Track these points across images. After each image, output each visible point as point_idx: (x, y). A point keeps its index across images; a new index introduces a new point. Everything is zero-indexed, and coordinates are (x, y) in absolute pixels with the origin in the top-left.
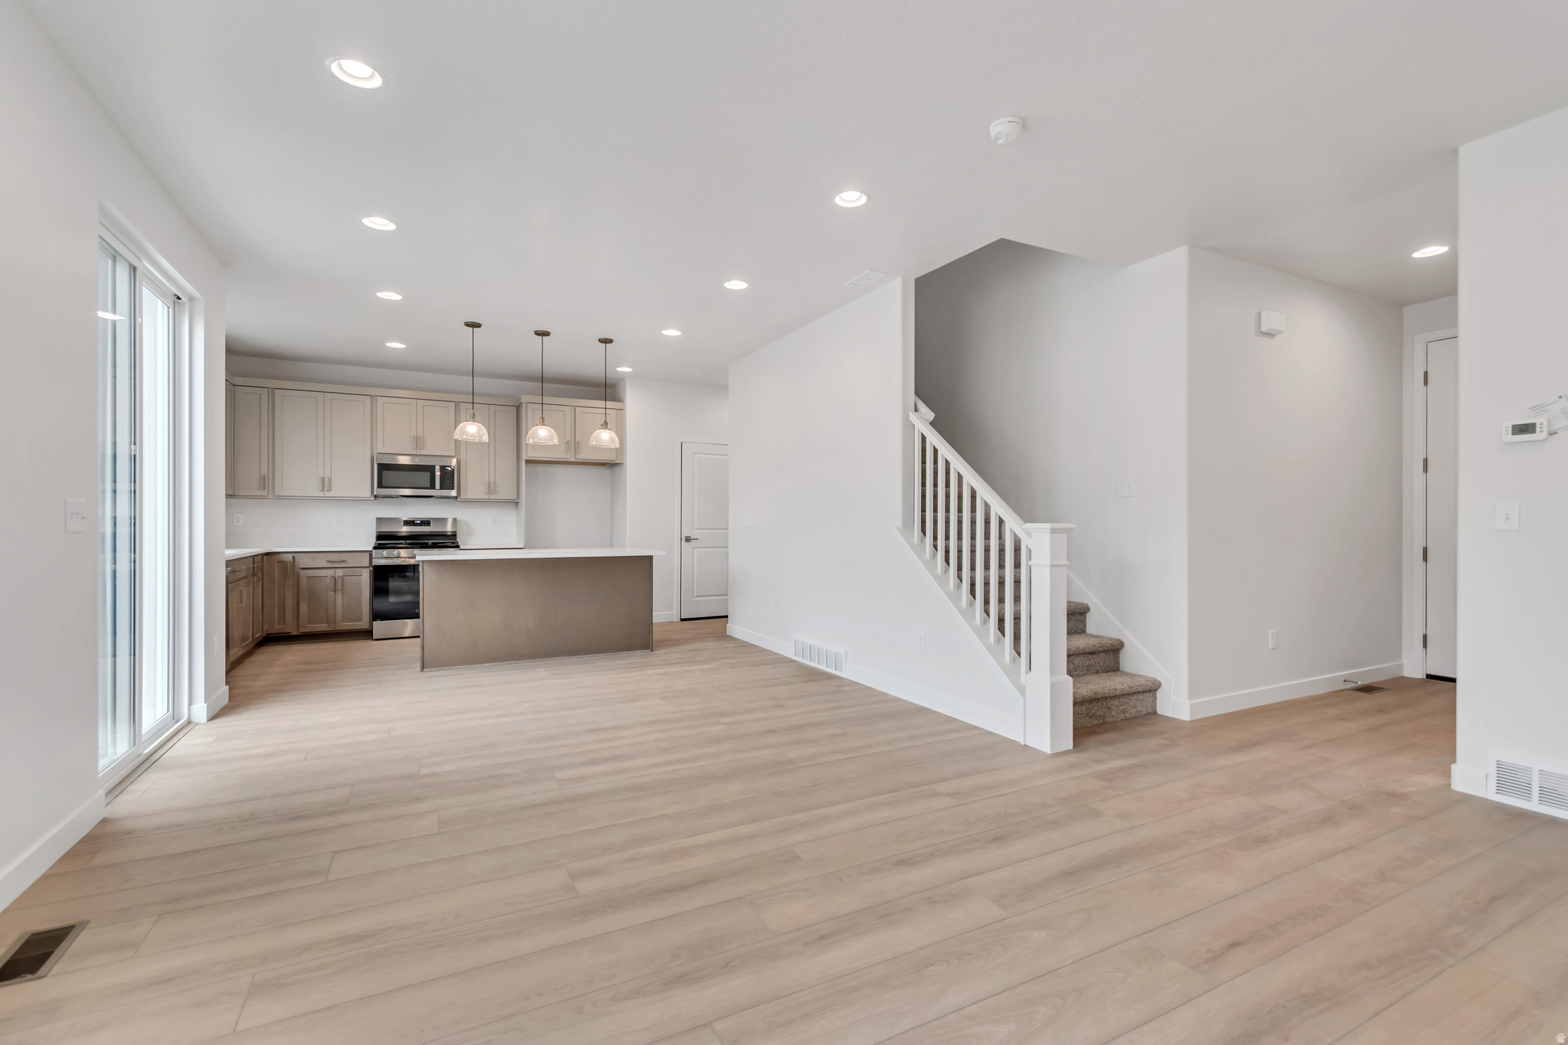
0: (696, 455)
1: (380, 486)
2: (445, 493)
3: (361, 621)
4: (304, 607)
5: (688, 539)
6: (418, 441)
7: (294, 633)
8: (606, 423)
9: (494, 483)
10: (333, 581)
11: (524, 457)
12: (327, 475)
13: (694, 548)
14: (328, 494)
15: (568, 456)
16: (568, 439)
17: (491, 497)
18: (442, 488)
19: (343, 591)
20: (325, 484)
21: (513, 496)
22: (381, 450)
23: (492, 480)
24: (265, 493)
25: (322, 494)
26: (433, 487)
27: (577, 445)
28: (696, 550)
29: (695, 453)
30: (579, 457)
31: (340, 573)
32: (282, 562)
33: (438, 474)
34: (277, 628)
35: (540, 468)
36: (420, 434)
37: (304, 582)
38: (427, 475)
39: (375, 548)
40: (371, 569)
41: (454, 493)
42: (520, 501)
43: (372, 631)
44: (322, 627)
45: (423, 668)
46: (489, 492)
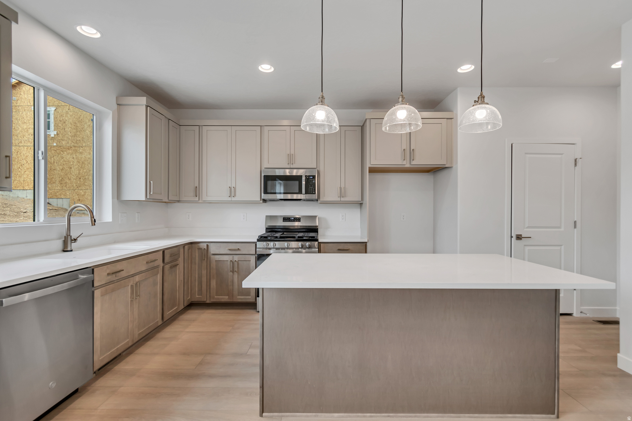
0: (528, 156)
1: (266, 192)
2: (309, 196)
3: (249, 296)
4: (213, 283)
5: (519, 237)
6: (291, 158)
7: (208, 302)
8: (482, 97)
9: (345, 188)
10: (232, 264)
11: (368, 165)
12: (233, 185)
13: (525, 245)
14: (233, 199)
15: (404, 163)
16: (404, 147)
17: (342, 199)
18: (306, 193)
19: (238, 272)
20: (232, 192)
21: (358, 198)
22: (266, 165)
23: (343, 186)
24: (197, 199)
25: (230, 199)
26: (300, 192)
27: (412, 152)
28: (527, 248)
29: (526, 153)
30: (414, 163)
31: (236, 258)
32: (200, 249)
33: (304, 183)
34: (197, 297)
35: (379, 177)
36: (292, 152)
37: (213, 264)
38: (297, 183)
39: (258, 240)
40: (257, 256)
41: (315, 196)
42: (364, 202)
43: (256, 304)
44: (225, 298)
45: (262, 411)
46: (341, 196)
